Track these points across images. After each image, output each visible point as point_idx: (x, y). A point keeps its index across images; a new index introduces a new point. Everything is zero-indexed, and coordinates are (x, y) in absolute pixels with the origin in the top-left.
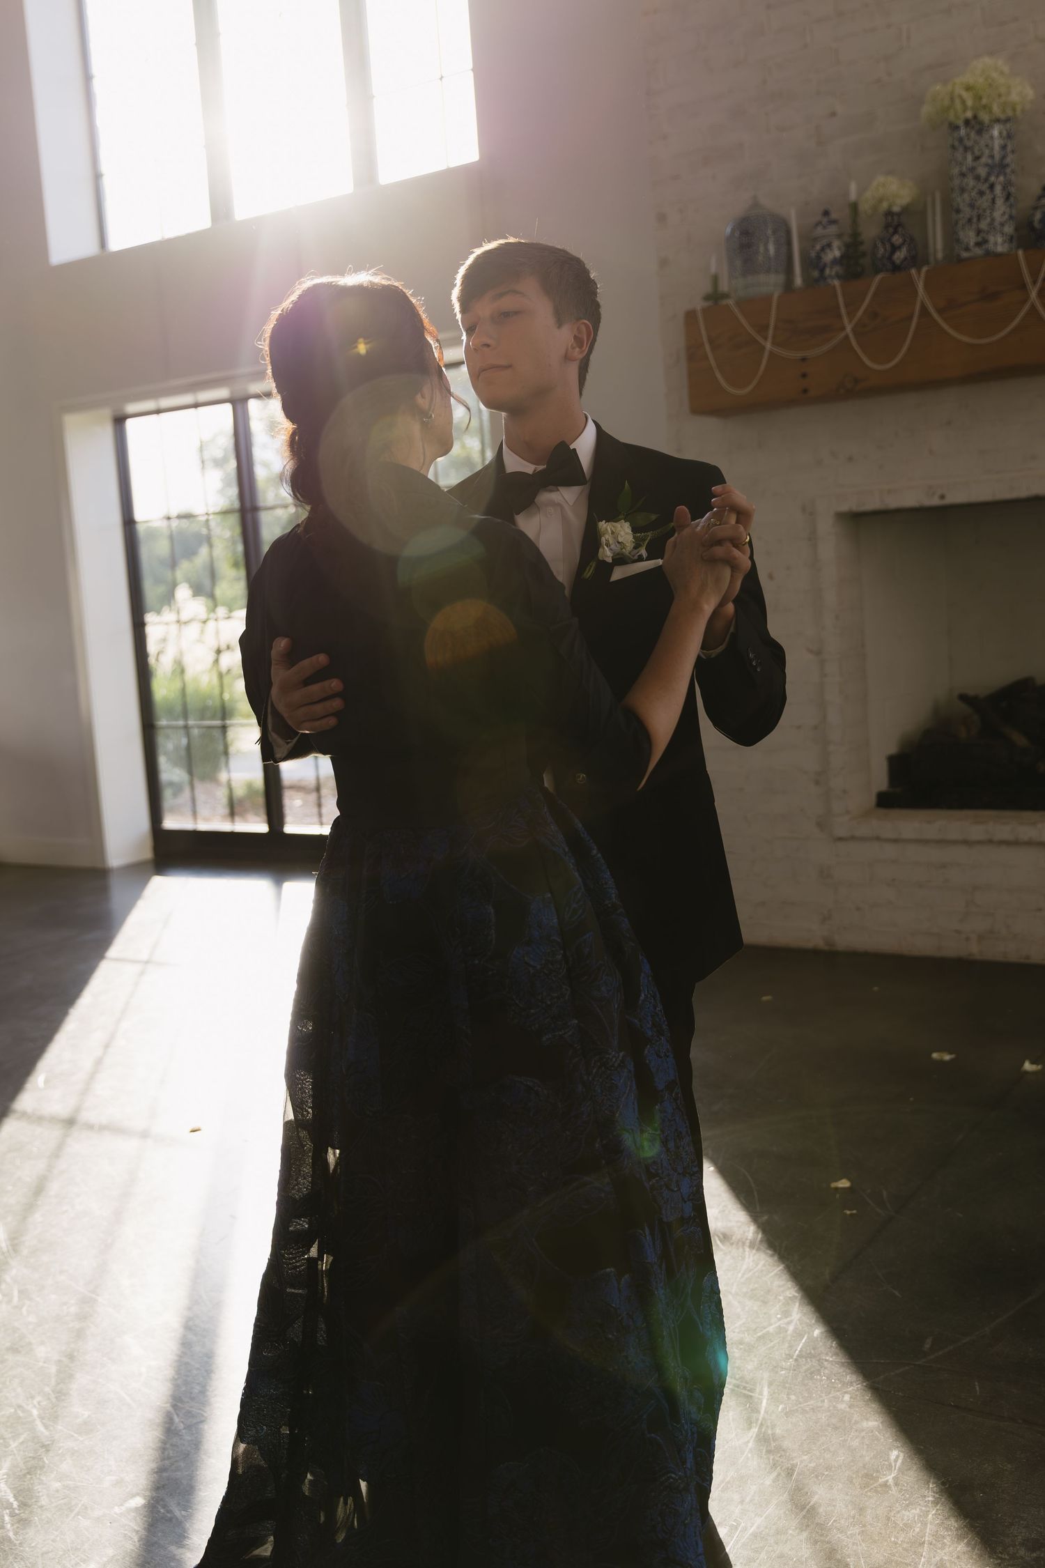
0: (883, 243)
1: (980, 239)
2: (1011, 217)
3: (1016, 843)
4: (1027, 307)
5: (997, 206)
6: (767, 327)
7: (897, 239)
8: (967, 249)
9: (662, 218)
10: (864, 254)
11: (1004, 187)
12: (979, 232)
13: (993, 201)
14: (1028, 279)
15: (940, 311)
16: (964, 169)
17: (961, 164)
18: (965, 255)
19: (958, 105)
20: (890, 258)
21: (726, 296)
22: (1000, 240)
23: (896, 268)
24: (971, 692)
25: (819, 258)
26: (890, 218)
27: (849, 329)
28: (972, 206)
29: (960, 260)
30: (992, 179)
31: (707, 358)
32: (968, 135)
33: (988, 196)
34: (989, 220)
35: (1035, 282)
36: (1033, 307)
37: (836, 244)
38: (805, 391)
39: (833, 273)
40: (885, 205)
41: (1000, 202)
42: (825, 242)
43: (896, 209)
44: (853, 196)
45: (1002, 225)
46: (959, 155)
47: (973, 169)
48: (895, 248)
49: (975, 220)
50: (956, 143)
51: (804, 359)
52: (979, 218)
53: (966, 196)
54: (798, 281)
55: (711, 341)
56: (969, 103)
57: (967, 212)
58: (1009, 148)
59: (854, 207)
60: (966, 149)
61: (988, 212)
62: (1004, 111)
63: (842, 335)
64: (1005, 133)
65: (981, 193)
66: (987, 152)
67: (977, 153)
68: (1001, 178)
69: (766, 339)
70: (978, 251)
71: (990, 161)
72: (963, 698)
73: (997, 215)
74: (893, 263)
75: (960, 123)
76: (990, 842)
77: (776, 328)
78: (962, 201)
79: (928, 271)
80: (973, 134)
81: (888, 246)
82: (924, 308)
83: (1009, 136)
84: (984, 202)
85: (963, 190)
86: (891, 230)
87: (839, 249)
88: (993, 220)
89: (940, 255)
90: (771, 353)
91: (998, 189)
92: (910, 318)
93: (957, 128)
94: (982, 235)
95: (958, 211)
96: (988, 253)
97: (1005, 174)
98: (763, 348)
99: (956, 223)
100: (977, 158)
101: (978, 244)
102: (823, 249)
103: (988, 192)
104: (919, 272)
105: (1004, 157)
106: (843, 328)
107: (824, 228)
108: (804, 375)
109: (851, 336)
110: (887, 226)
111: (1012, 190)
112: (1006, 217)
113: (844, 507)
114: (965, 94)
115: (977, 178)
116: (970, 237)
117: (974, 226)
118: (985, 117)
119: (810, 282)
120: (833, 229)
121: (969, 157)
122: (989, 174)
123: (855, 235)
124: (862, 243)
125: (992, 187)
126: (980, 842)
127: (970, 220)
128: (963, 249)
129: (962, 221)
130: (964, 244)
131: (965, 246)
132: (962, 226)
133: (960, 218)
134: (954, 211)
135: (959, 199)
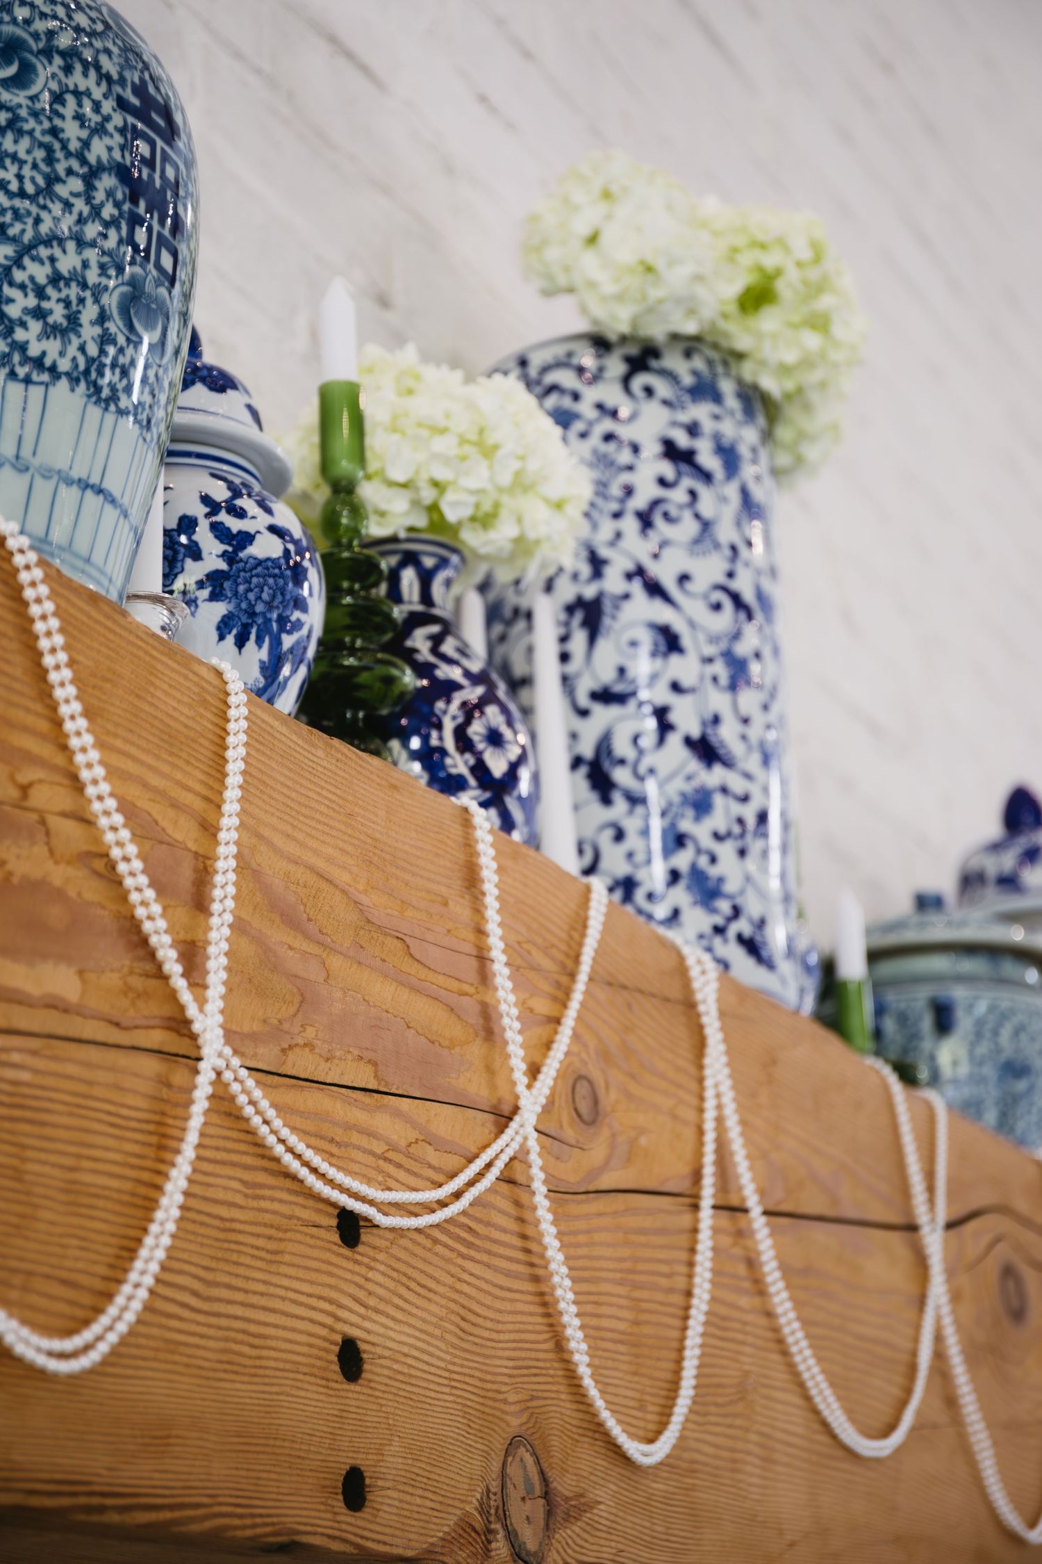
128: (741, 939)
129: (737, 809)
130: (736, 912)
131: (742, 926)
132: (736, 829)
133: (724, 790)
134: (674, 740)
135: (719, 701)
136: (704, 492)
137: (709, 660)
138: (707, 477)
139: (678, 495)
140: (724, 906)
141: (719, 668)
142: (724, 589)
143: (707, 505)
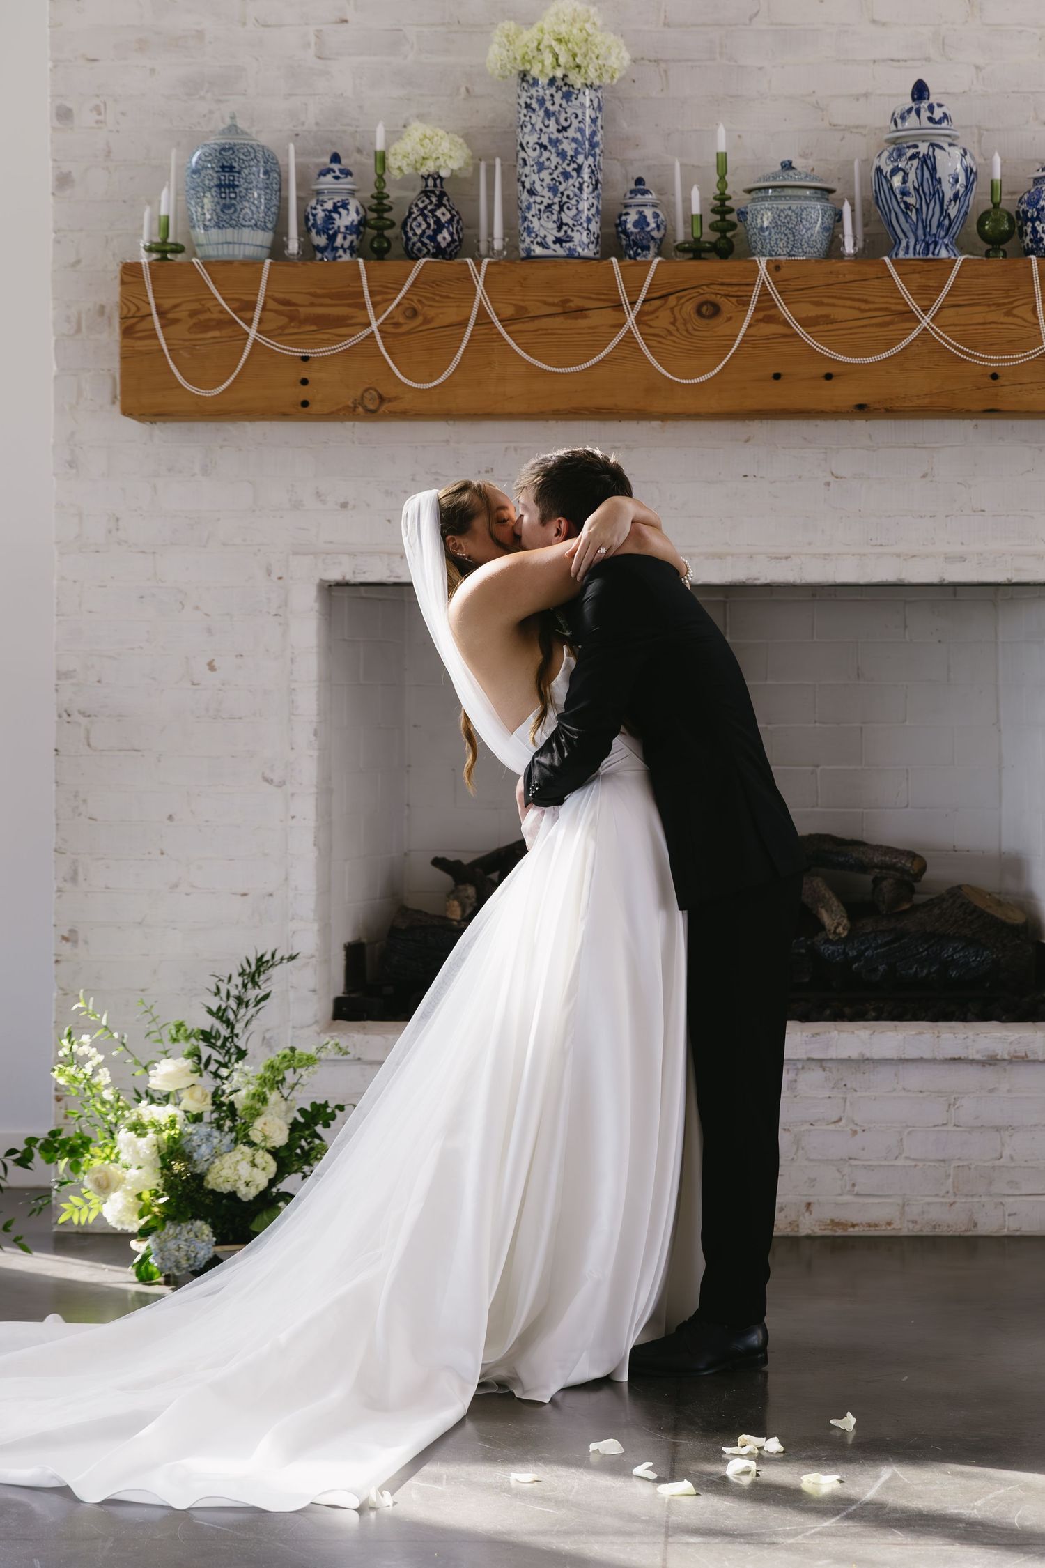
0: (425, 218)
1: (561, 234)
2: (598, 211)
4: (622, 332)
5: (585, 196)
6: (251, 306)
7: (443, 215)
8: (540, 244)
9: (64, 115)
10: (393, 224)
11: (593, 172)
12: (560, 225)
13: (580, 189)
14: (624, 299)
16: (545, 140)
17: (540, 131)
18: (538, 251)
19: (549, 60)
20: (433, 238)
21: (178, 249)
22: (586, 240)
23: (440, 252)
24: (451, 857)
25: (329, 219)
26: (431, 182)
27: (374, 326)
28: (553, 189)
29: (530, 257)
30: (580, 159)
31: (156, 337)
32: (552, 96)
33: (574, 181)
34: (574, 211)
35: (633, 303)
36: (629, 331)
37: (353, 204)
38: (305, 404)
39: (347, 244)
40: (430, 167)
41: (587, 191)
42: (338, 198)
43: (443, 173)
44: (380, 146)
45: (589, 220)
46: (538, 118)
47: (555, 143)
48: (440, 226)
49: (556, 207)
50: (535, 105)
51: (305, 359)
52: (561, 206)
53: (545, 174)
54: (293, 246)
55: (161, 314)
56: (562, 60)
57: (546, 196)
58: (599, 122)
59: (381, 159)
60: (548, 114)
61: (573, 202)
62: (600, 76)
63: (367, 332)
64: (596, 104)
65: (566, 175)
66: (575, 123)
67: (563, 122)
68: (591, 160)
69: (249, 323)
70: (560, 251)
71: (578, 136)
72: (438, 862)
73: (584, 206)
74: (438, 245)
75: (543, 81)
77: (264, 309)
78: (540, 181)
79: (489, 264)
80: (558, 96)
81: (431, 222)
82: (482, 312)
83: (600, 108)
84: (568, 187)
85: (541, 167)
86: (434, 199)
87: (358, 212)
88: (579, 212)
89: (498, 245)
90: (255, 342)
91: (586, 173)
92: (464, 324)
93: (535, 82)
94: (565, 228)
95: (532, 192)
96: (571, 255)
97: (594, 156)
98: (248, 334)
99: (529, 208)
100: (564, 129)
101: (558, 241)
102: (335, 209)
103: (574, 174)
104: (478, 265)
105: (594, 134)
106: (369, 324)
107: (337, 178)
108: (304, 382)
109: (377, 334)
110: (426, 193)
111: (600, 177)
112: (593, 211)
113: (335, 575)
114: (558, 48)
115: (562, 155)
116: (546, 228)
117: (555, 217)
118: (576, 80)
119: (309, 251)
120: (345, 184)
121: (553, 127)
122: (577, 152)
123: (380, 197)
124: (390, 209)
125: (579, 169)
127: (549, 206)
128: (538, 243)
129: (538, 206)
130: (537, 236)
131: (539, 239)
132: (538, 213)
133: (535, 202)
134: (525, 190)
135: (535, 177)
136: (533, 116)
137: (533, 166)
138: (534, 110)
139: (528, 119)
140: (533, 235)
141: (535, 168)
142: (537, 143)
143: (533, 121)
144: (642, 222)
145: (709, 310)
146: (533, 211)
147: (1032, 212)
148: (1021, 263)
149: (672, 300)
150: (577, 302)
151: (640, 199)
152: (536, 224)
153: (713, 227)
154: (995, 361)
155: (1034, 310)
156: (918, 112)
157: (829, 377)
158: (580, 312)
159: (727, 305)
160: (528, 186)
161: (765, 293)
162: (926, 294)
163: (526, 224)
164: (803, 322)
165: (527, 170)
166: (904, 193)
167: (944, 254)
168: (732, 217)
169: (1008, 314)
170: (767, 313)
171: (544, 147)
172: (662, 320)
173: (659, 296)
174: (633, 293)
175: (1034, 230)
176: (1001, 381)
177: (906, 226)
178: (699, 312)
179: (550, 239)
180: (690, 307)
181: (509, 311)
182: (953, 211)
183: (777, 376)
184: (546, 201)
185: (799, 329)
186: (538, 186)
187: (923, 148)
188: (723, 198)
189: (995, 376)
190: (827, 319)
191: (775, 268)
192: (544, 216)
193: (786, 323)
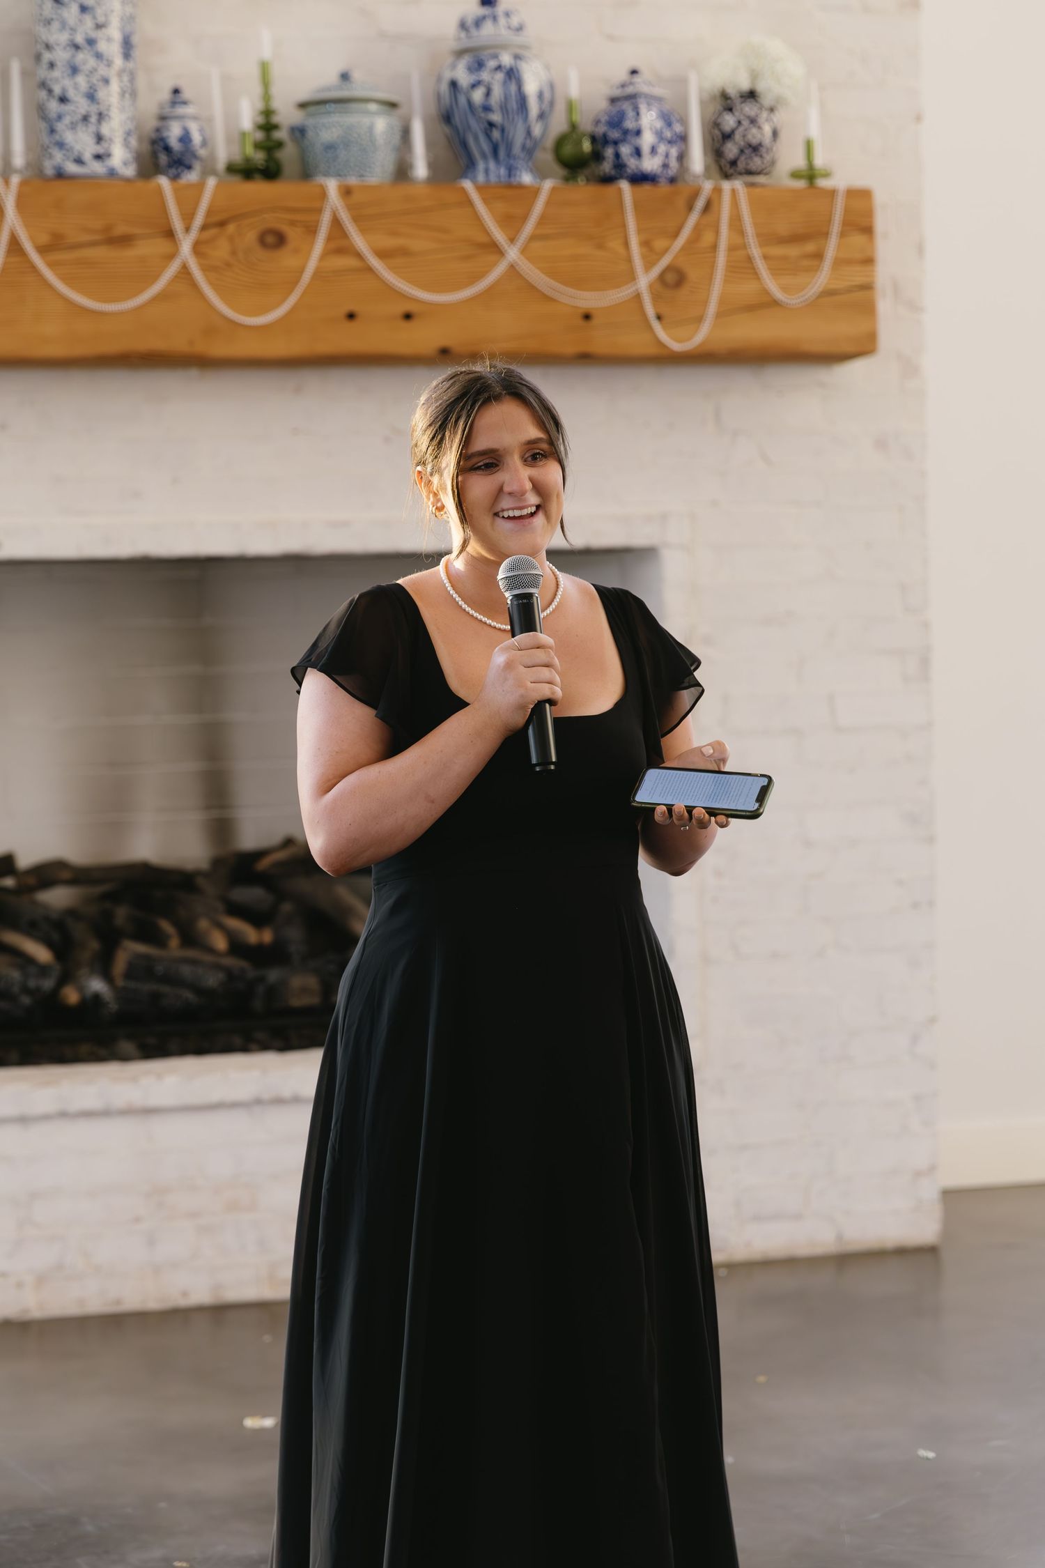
1: (100, 149)
3: (106, 1113)
4: (176, 264)
8: (79, 161)
12: (99, 138)
14: (177, 224)
15: (42, 250)
16: (79, 39)
17: (73, 30)
18: (72, 168)
22: (126, 156)
28: (91, 97)
29: (60, 175)
30: (120, 62)
33: (115, 88)
35: (187, 229)
45: (129, 134)
47: (92, 42)
49: (93, 119)
52: (101, 117)
53: (80, 79)
60: (83, 9)
67: (101, 19)
70: (98, 168)
76: (63, 1115)
78: (73, 86)
84: (108, 95)
85: (74, 70)
91: (127, 79)
94: (101, 143)
95: (63, 100)
96: (112, 173)
99: (60, 117)
101: (96, 157)
103: (114, 81)
104: (7, 182)
112: (134, 124)
116: (83, 142)
117: (92, 128)
126: (46, 1117)
127: (85, 118)
128: (71, 159)
129: (71, 117)
130: (70, 150)
131: (72, 155)
132: (71, 124)
133: (67, 112)
134: (54, 98)
137: (62, 69)
140: (65, 150)
141: (66, 72)
144: (185, 138)
145: (274, 240)
146: (67, 120)
147: (615, 134)
148: (609, 190)
149: (231, 228)
150: (121, 230)
151: (181, 110)
152: (69, 137)
153: (257, 146)
154: (588, 300)
155: (626, 244)
156: (495, 18)
157: (408, 316)
158: (125, 241)
159: (292, 234)
160: (57, 90)
161: (336, 222)
162: (512, 223)
163: (57, 137)
164: (382, 254)
165: (56, 73)
166: (487, 108)
167: (527, 178)
168: (281, 135)
169: (600, 246)
170: (339, 243)
171: (77, 47)
172: (221, 251)
173: (217, 223)
174: (188, 218)
175: (617, 155)
176: (595, 322)
177: (486, 146)
178: (262, 240)
179: (87, 156)
180: (251, 237)
181: (44, 239)
182: (537, 130)
183: (351, 316)
184: (83, 111)
185: (375, 262)
186: (71, 94)
187: (506, 59)
188: (268, 113)
189: (587, 317)
190: (404, 252)
191: (347, 192)
192: (80, 127)
193: (359, 255)
